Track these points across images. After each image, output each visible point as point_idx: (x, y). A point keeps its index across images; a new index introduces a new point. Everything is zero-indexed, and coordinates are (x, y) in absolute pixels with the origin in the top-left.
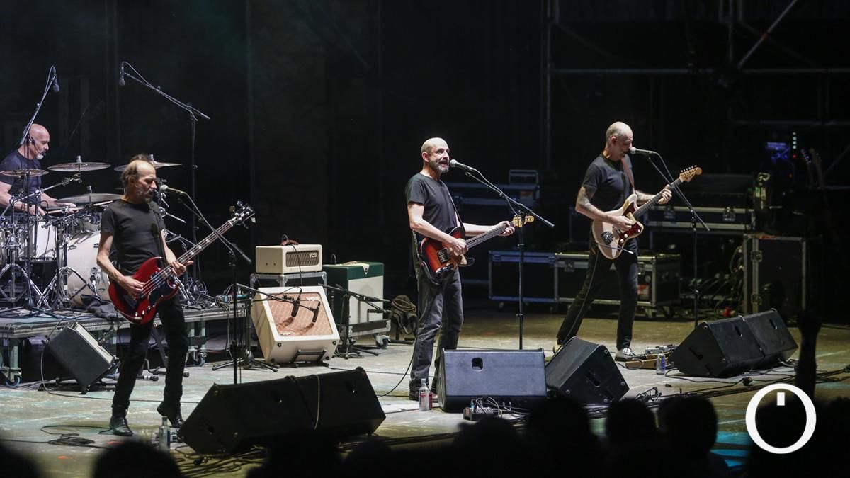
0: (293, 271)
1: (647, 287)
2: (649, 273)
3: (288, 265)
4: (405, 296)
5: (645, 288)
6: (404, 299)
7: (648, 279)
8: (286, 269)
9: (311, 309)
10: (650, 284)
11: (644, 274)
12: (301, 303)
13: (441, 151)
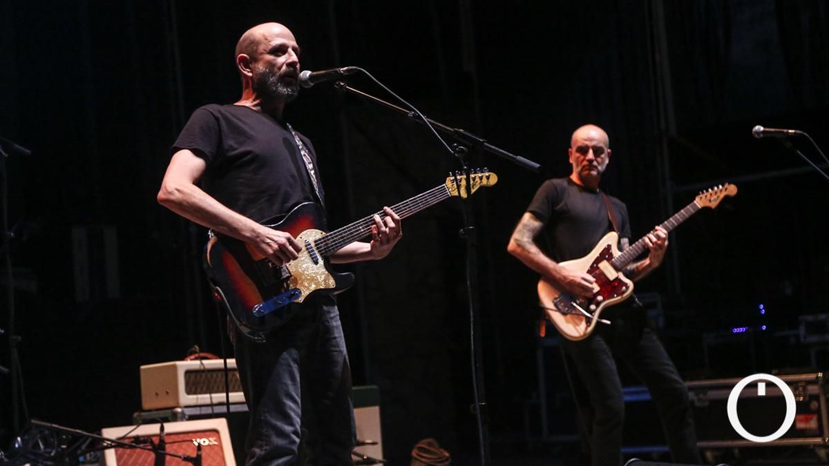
0: (200, 402)
1: (815, 417)
2: (816, 397)
3: (189, 392)
4: (430, 440)
5: (811, 419)
6: (430, 444)
7: (814, 405)
8: (186, 399)
9: (187, 459)
10: (818, 412)
11: (807, 399)
12: (169, 449)
13: (280, 50)
